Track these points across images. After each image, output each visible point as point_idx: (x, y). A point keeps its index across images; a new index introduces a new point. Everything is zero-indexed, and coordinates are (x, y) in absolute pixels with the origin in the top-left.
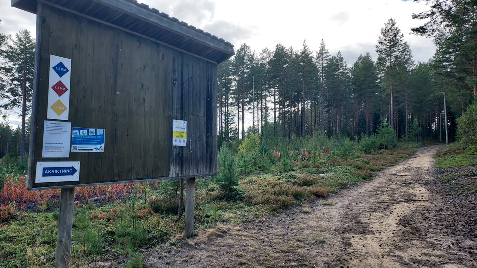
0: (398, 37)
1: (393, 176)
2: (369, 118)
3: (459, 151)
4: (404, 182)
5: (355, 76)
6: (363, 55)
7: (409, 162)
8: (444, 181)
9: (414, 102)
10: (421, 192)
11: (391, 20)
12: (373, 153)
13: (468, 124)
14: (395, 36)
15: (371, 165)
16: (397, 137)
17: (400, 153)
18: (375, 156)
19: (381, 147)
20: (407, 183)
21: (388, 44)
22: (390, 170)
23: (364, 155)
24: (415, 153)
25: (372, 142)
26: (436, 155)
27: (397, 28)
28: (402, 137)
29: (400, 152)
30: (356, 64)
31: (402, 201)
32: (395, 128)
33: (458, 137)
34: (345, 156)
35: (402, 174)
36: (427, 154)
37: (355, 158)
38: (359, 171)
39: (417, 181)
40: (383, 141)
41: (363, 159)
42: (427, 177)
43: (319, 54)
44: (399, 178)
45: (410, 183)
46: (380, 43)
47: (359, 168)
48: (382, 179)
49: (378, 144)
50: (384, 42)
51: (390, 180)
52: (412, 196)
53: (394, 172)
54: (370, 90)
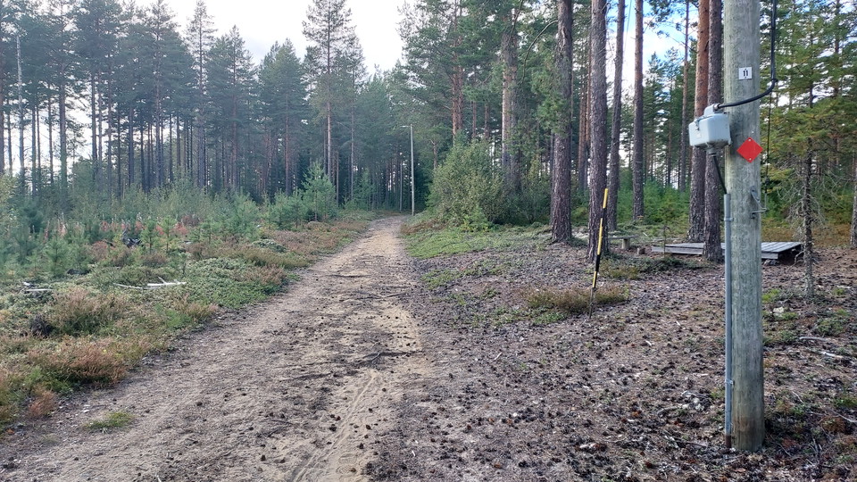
0: (341, 12)
1: (333, 280)
2: (289, 163)
3: (437, 225)
4: (358, 295)
5: (267, 82)
6: (280, 44)
7: (361, 246)
8: (438, 290)
9: (365, 140)
10: (399, 322)
12: (294, 228)
13: (453, 177)
14: (336, 11)
15: (289, 253)
16: (337, 201)
17: (342, 229)
18: (298, 235)
19: (311, 216)
20: (364, 299)
21: (324, 23)
22: (327, 265)
23: (276, 232)
24: (366, 228)
25: (294, 206)
26: (403, 232)
28: (345, 200)
29: (343, 225)
30: (267, 60)
31: (362, 364)
33: (430, 202)
34: (234, 234)
35: (352, 273)
36: (386, 230)
37: (256, 239)
38: (257, 272)
39: (385, 291)
40: (313, 206)
41: (272, 241)
42: (401, 279)
43: (193, 22)
44: (346, 285)
45: (371, 297)
46: (309, 17)
47: (259, 264)
48: (309, 290)
49: (304, 209)
50: (318, 18)
51: (328, 291)
52: (382, 340)
53: (335, 269)
54: (292, 112)
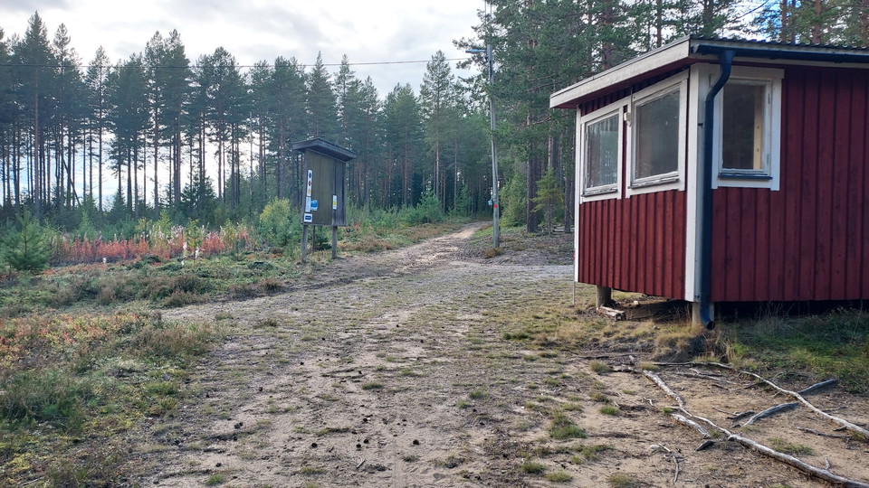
0: (447, 77)
11: (440, 52)
12: (416, 226)
14: (444, 76)
16: (444, 209)
21: (435, 85)
25: (417, 214)
27: (446, 65)
28: (450, 209)
29: (445, 226)
30: (391, 97)
32: (441, 197)
43: (339, 78)
46: (425, 81)
49: (422, 216)
50: (431, 82)
